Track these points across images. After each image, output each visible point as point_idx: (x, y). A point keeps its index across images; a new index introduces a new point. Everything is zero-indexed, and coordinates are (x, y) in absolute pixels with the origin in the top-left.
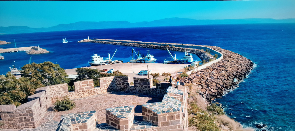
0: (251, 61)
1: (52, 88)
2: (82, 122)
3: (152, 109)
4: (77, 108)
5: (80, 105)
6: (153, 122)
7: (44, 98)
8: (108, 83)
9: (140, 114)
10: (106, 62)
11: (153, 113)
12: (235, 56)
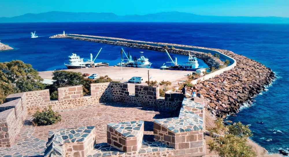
0: (272, 71)
1: (29, 95)
2: (78, 141)
3: (168, 126)
4: (63, 122)
5: (66, 118)
6: (168, 143)
7: (20, 108)
8: (100, 91)
9: (151, 133)
10: (87, 65)
11: (169, 132)
12: (251, 63)
